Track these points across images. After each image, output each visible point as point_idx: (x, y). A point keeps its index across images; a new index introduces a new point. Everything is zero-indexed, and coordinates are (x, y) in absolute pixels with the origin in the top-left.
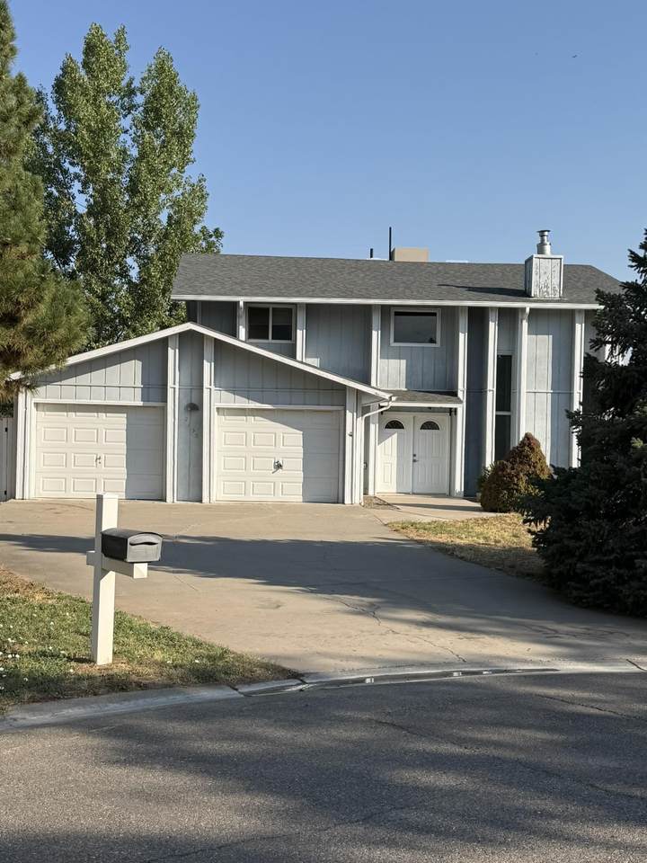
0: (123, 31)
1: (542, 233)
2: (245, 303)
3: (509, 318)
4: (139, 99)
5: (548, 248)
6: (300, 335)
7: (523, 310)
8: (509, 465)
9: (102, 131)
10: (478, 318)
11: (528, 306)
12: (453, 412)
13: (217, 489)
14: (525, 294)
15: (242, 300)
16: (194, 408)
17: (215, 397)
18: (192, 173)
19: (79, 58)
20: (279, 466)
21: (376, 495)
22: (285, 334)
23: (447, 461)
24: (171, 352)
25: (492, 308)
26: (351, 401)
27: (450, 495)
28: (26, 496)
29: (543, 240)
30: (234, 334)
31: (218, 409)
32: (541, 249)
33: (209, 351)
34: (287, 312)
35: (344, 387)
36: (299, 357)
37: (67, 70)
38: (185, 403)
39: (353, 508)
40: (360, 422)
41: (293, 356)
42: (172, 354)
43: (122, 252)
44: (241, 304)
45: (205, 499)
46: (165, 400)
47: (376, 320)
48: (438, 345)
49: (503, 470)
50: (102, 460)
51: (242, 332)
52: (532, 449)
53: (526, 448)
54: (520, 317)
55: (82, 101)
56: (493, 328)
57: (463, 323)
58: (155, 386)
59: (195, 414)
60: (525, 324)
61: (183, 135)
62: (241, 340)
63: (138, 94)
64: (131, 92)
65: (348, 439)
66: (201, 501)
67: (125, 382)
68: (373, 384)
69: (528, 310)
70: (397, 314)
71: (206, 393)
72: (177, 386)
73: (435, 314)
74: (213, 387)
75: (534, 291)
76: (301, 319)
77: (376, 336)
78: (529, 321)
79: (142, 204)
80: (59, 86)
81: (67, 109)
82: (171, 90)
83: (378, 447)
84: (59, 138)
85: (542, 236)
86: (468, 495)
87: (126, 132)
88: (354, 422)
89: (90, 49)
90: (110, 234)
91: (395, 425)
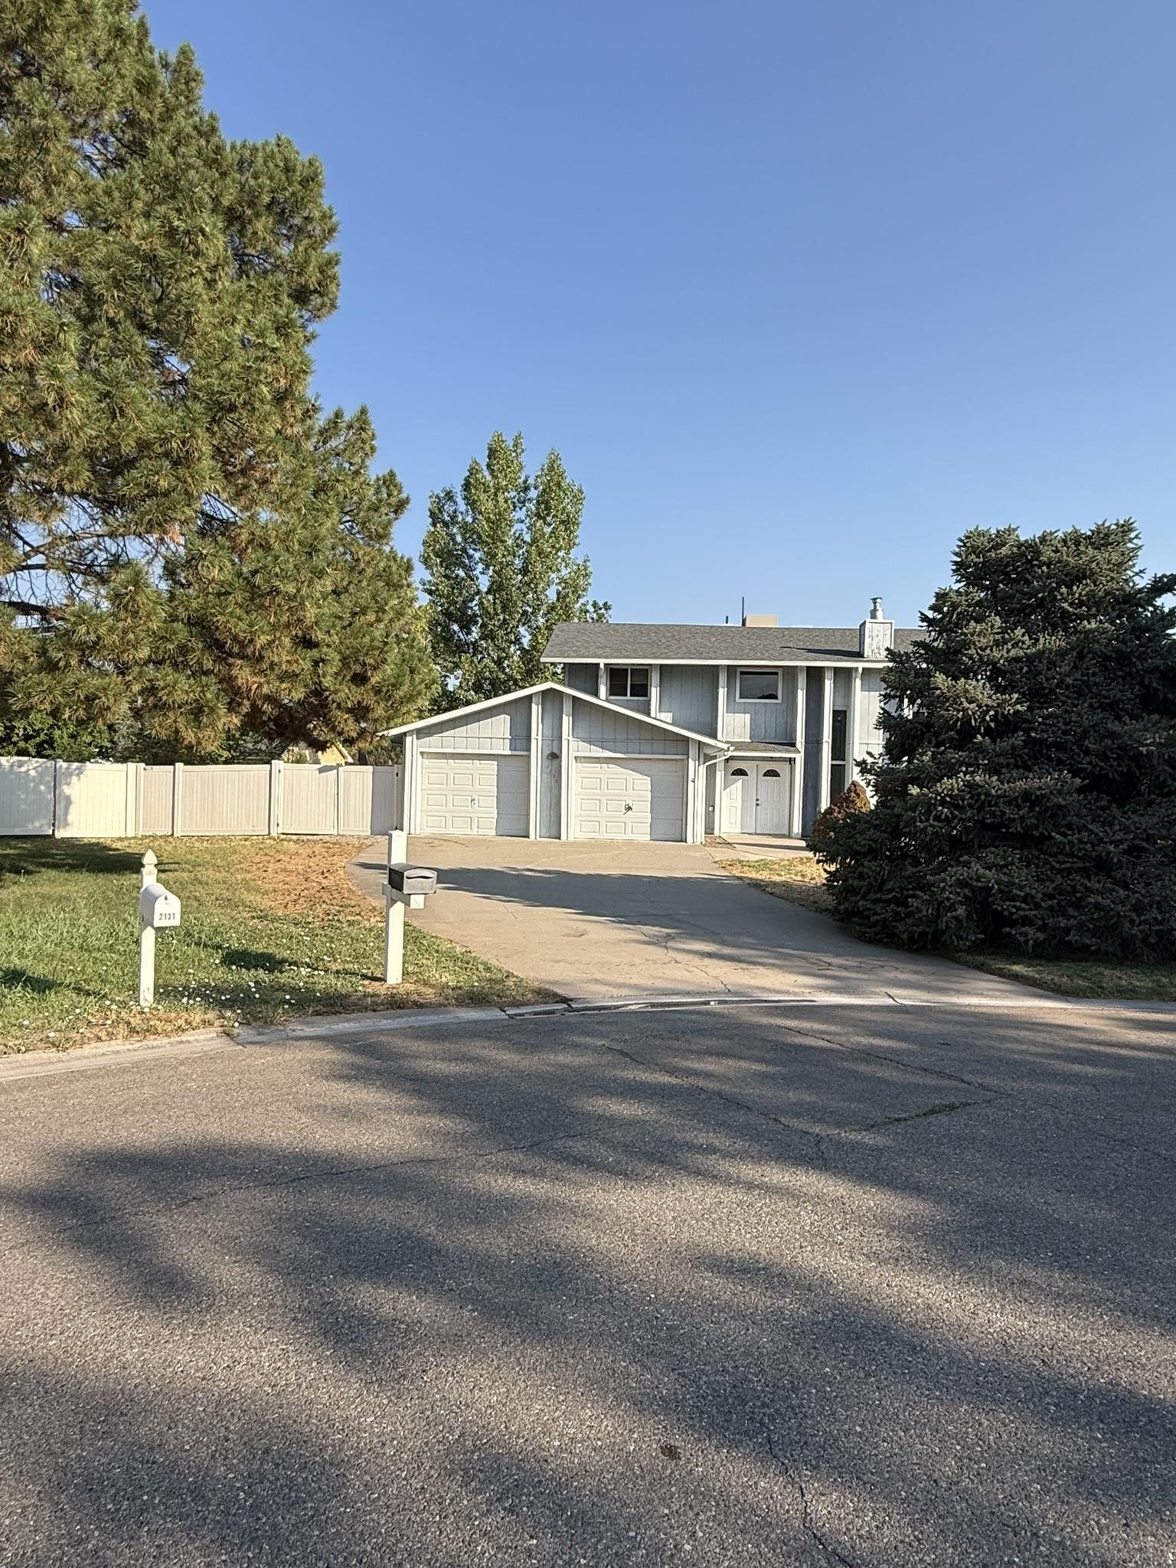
0: (519, 436)
1: (875, 600)
2: (606, 665)
3: (844, 676)
4: (533, 494)
5: (879, 614)
6: (654, 692)
7: (857, 669)
8: (837, 810)
9: (498, 522)
10: (815, 676)
11: (861, 666)
12: (791, 761)
13: (574, 829)
14: (859, 655)
15: (602, 662)
16: (555, 756)
17: (573, 747)
18: (577, 555)
19: (484, 461)
20: (629, 808)
21: (723, 836)
22: (641, 691)
23: (787, 804)
24: (534, 707)
25: (828, 668)
26: (693, 751)
27: (789, 836)
28: (412, 832)
29: (875, 607)
30: (596, 694)
31: (576, 758)
32: (873, 615)
33: (567, 707)
34: (643, 672)
35: (687, 739)
36: (653, 714)
37: (473, 471)
38: (547, 752)
39: (694, 847)
40: (702, 769)
41: (648, 714)
42: (536, 709)
43: (514, 623)
44: (602, 666)
45: (564, 837)
46: (529, 750)
47: (723, 679)
48: (779, 701)
49: (831, 814)
50: (476, 802)
51: (603, 690)
52: (858, 795)
53: (853, 794)
54: (854, 675)
55: (483, 497)
56: (828, 685)
57: (802, 681)
58: (521, 737)
59: (556, 762)
60: (858, 682)
61: (569, 523)
62: (602, 697)
63: (532, 489)
64: (526, 489)
65: (691, 785)
66: (559, 838)
67: (496, 733)
68: (719, 737)
69: (860, 670)
70: (742, 673)
71: (565, 743)
72: (540, 737)
73: (777, 674)
74: (571, 738)
75: (867, 652)
76: (655, 678)
77: (722, 692)
78: (862, 679)
79: (531, 581)
80: (467, 486)
81: (471, 503)
82: (559, 485)
83: (724, 794)
84: (465, 528)
85: (875, 603)
86: (803, 837)
87: (522, 522)
88: (697, 771)
89: (492, 453)
90: (504, 608)
91: (740, 772)
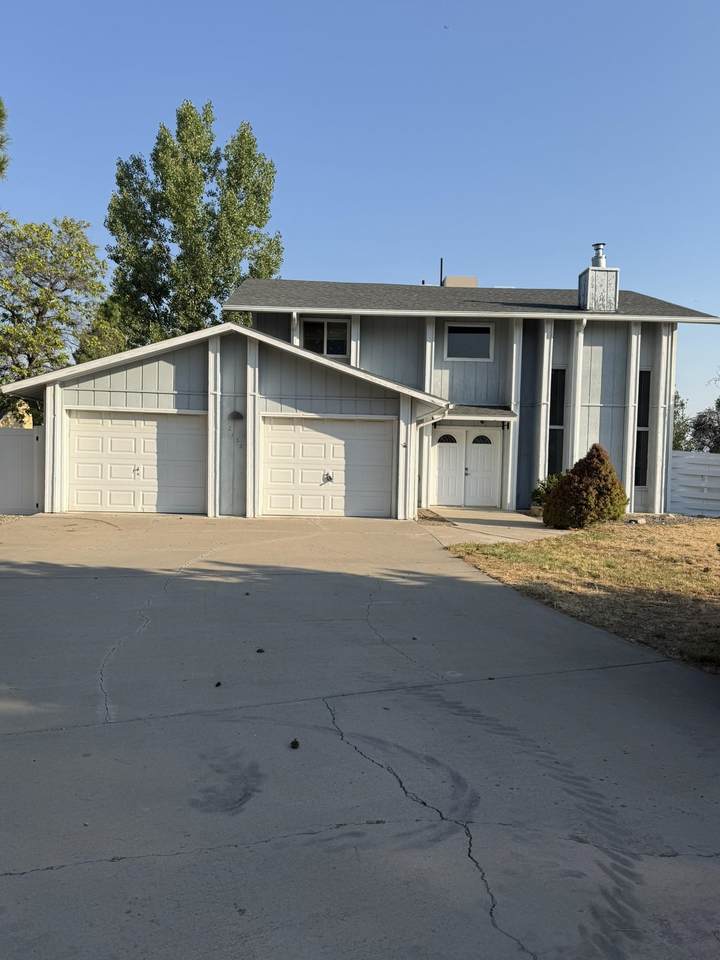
0: (209, 105)
1: (597, 247)
2: (301, 316)
3: (565, 329)
5: (603, 262)
6: (354, 346)
7: (580, 321)
11: (585, 317)
12: (505, 426)
13: (264, 502)
14: (581, 307)
15: (295, 311)
16: (239, 417)
17: (260, 406)
20: (328, 478)
21: (429, 508)
22: (340, 349)
23: (498, 475)
24: (211, 356)
25: (548, 320)
26: (405, 409)
27: (501, 508)
28: (57, 509)
29: (598, 254)
30: (289, 340)
31: (264, 418)
32: (596, 261)
33: (253, 355)
34: (341, 325)
35: (397, 396)
37: (162, 140)
38: (228, 411)
39: (406, 524)
40: (414, 429)
42: (214, 359)
43: (206, 293)
44: (295, 315)
45: (250, 513)
46: (205, 408)
47: (430, 332)
48: (491, 359)
49: (570, 484)
50: (141, 470)
51: (297, 341)
52: (602, 461)
53: (596, 460)
54: (576, 329)
56: (548, 344)
57: (518, 334)
58: (193, 393)
59: (239, 423)
60: (581, 336)
62: (295, 346)
65: (402, 450)
66: (244, 515)
67: (157, 387)
68: (427, 391)
69: (585, 322)
70: (452, 330)
71: (250, 400)
72: (219, 393)
73: (486, 331)
74: (257, 395)
75: (590, 304)
76: (355, 331)
77: (430, 347)
78: (584, 333)
85: (598, 249)
86: (522, 507)
88: (409, 433)
91: (447, 439)
